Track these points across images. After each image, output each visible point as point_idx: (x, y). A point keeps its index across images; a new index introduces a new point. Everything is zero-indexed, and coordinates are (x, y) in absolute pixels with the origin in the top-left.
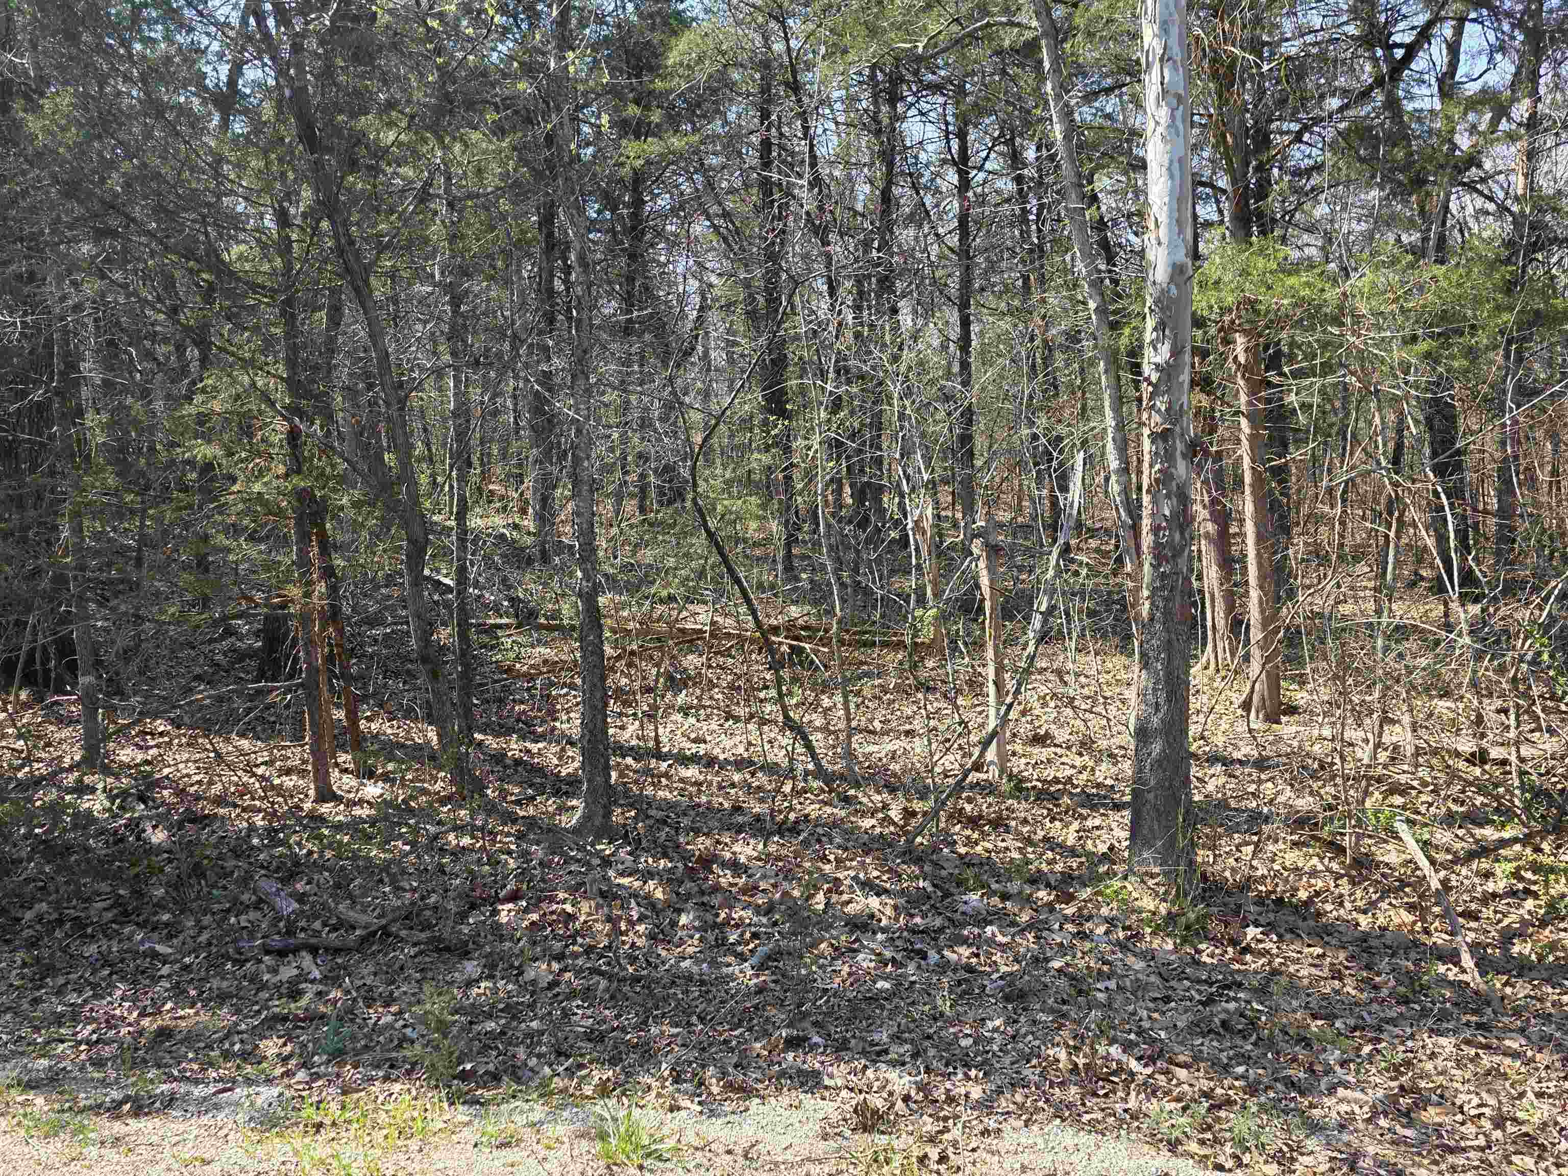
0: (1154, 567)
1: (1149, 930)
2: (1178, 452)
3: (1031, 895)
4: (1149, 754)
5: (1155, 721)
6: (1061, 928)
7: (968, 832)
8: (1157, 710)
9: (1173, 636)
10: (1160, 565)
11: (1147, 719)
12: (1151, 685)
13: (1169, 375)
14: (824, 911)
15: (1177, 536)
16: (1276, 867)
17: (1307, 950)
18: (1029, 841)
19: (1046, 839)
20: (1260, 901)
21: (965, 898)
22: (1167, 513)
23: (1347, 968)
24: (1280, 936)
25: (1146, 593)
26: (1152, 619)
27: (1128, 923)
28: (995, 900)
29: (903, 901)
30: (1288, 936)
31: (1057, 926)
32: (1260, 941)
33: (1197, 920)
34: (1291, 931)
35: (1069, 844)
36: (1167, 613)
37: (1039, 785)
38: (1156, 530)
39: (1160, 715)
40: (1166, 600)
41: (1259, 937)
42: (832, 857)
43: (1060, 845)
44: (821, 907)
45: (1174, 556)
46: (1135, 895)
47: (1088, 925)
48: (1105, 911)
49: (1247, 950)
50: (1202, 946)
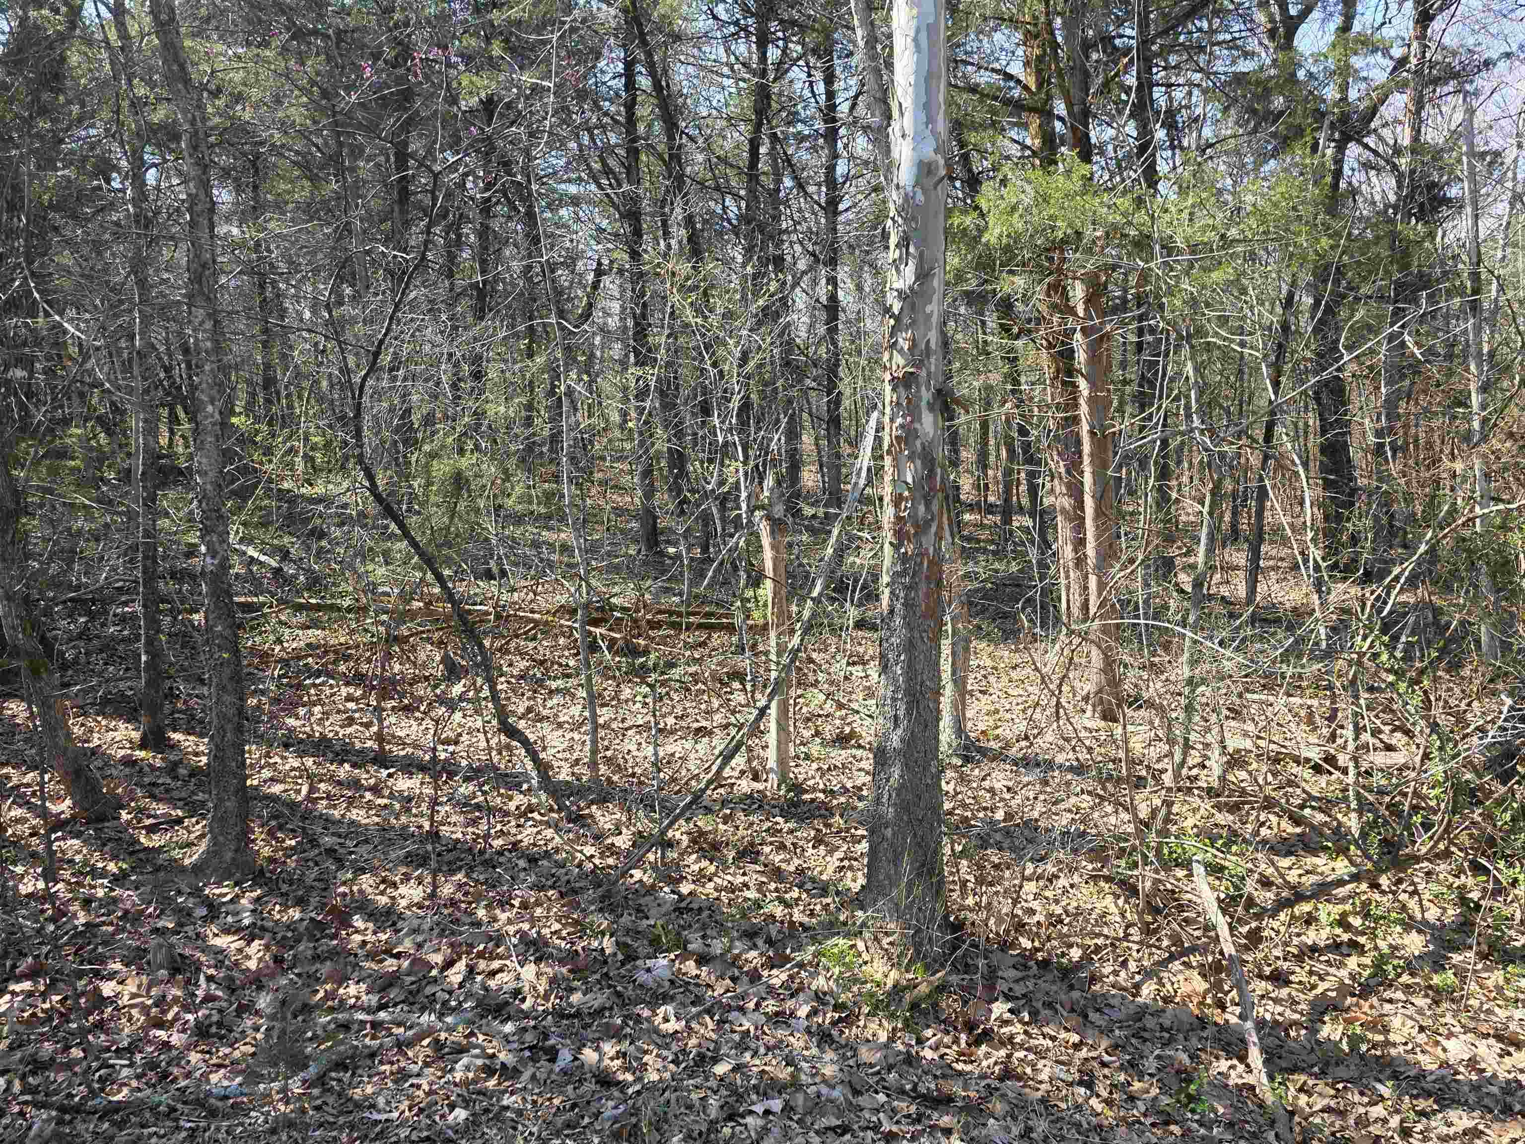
0: (896, 547)
1: (866, 1009)
2: (923, 404)
3: (738, 957)
4: (888, 780)
5: (895, 740)
6: (758, 1005)
7: (705, 863)
8: (896, 726)
9: (916, 635)
10: (901, 544)
11: (886, 736)
12: (889, 694)
13: (913, 307)
14: (461, 985)
15: (922, 508)
16: (1059, 910)
17: (1063, 1035)
18: (777, 874)
19: (800, 871)
20: (1024, 960)
21: (649, 963)
22: (910, 480)
23: (1104, 1065)
24: (1034, 1014)
25: (885, 579)
26: (892, 611)
27: (843, 998)
28: (690, 967)
29: (564, 970)
30: (1045, 1013)
31: (751, 1005)
32: (1006, 1023)
33: (929, 996)
34: (1049, 1005)
35: (824, 877)
36: (908, 605)
37: (821, 796)
38: (898, 500)
39: (899, 732)
40: (908, 588)
41: (1007, 1016)
42: (516, 902)
43: (813, 880)
44: (459, 978)
45: (916, 534)
46: (866, 957)
47: (790, 1004)
48: (820, 983)
49: (986, 1036)
50: (929, 1033)
